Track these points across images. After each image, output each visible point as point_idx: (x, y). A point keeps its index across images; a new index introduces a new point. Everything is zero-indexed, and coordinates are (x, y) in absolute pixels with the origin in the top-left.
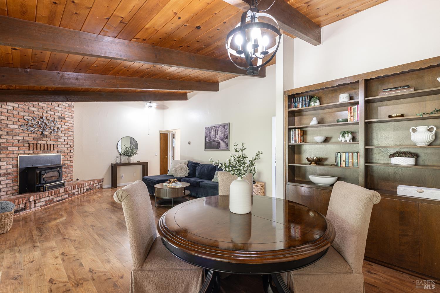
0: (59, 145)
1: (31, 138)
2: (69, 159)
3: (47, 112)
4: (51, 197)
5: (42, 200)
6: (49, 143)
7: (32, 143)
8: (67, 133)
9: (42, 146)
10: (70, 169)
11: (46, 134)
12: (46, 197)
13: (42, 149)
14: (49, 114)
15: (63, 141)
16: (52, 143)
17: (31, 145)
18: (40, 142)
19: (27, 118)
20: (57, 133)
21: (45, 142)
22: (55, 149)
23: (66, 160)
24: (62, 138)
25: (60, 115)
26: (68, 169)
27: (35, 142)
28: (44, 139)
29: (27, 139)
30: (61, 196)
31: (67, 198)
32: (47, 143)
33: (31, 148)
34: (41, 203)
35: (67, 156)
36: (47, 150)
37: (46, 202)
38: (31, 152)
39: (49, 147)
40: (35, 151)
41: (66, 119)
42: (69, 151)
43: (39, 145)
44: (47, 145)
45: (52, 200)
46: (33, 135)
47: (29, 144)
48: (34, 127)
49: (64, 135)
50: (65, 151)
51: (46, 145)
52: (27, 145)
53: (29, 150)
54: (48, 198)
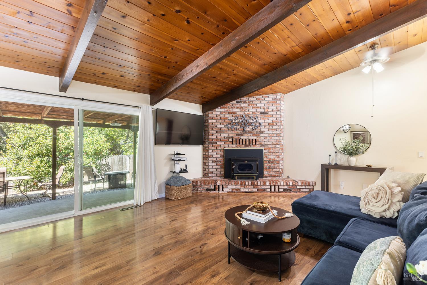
0: (262, 140)
1: (234, 134)
2: (274, 154)
3: (248, 111)
4: (238, 187)
5: (229, 187)
6: (251, 138)
7: (235, 138)
8: (272, 127)
9: (244, 140)
10: (276, 164)
11: (248, 130)
12: (231, 185)
13: (244, 143)
14: (251, 112)
15: (267, 135)
16: (254, 138)
17: (234, 140)
18: (242, 137)
19: (231, 118)
20: (260, 129)
21: (246, 138)
22: (257, 143)
23: (270, 155)
24: (265, 132)
25: (263, 111)
26: (273, 164)
27: (237, 137)
28: (246, 135)
29: (231, 135)
30: (249, 188)
31: (255, 192)
32: (249, 138)
33: (234, 142)
34: (228, 189)
35: (272, 151)
36: (249, 144)
37: (232, 189)
38: (234, 145)
39: (251, 142)
40: (238, 145)
41: (269, 113)
42: (274, 146)
43: (241, 141)
44: (249, 139)
45: (239, 189)
46: (236, 132)
47: (233, 139)
48: (236, 125)
49: (267, 130)
50: (269, 146)
51: (247, 140)
52: (231, 140)
53: (233, 144)
54: (234, 187)
